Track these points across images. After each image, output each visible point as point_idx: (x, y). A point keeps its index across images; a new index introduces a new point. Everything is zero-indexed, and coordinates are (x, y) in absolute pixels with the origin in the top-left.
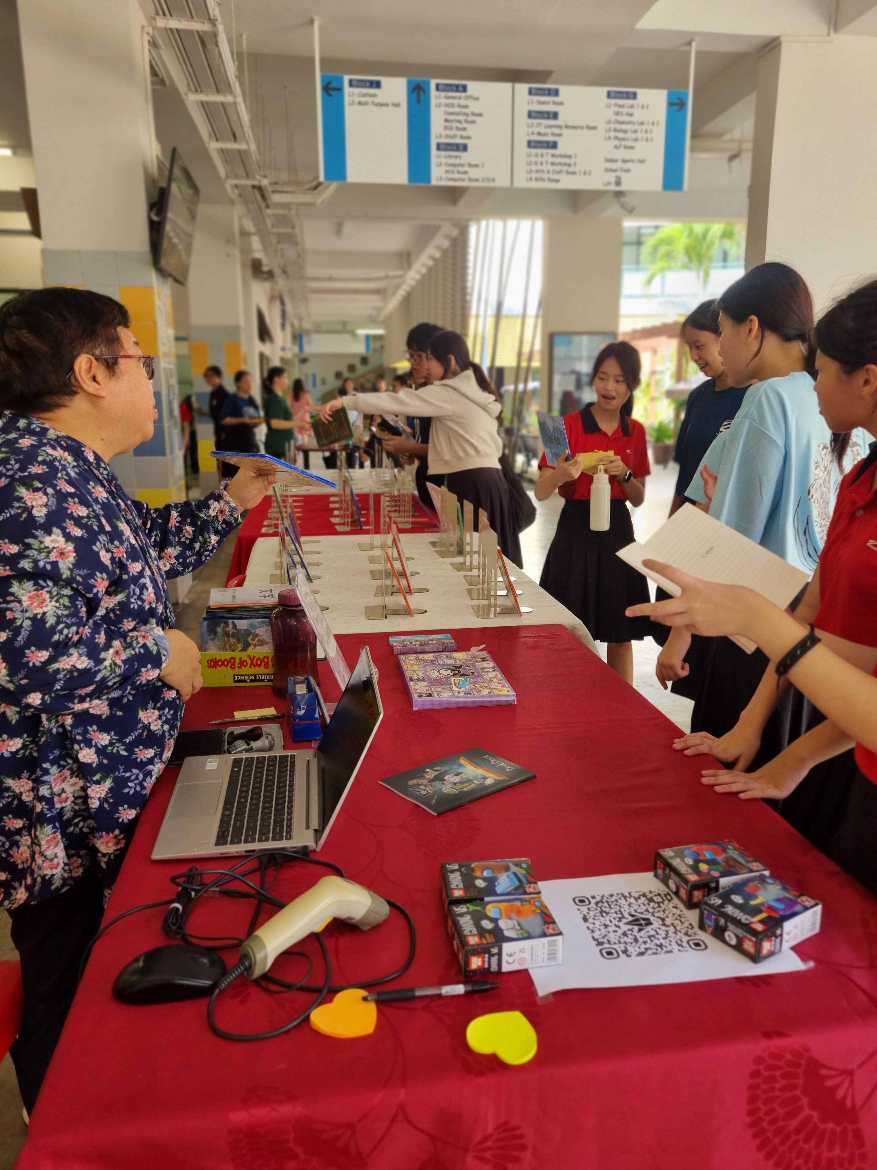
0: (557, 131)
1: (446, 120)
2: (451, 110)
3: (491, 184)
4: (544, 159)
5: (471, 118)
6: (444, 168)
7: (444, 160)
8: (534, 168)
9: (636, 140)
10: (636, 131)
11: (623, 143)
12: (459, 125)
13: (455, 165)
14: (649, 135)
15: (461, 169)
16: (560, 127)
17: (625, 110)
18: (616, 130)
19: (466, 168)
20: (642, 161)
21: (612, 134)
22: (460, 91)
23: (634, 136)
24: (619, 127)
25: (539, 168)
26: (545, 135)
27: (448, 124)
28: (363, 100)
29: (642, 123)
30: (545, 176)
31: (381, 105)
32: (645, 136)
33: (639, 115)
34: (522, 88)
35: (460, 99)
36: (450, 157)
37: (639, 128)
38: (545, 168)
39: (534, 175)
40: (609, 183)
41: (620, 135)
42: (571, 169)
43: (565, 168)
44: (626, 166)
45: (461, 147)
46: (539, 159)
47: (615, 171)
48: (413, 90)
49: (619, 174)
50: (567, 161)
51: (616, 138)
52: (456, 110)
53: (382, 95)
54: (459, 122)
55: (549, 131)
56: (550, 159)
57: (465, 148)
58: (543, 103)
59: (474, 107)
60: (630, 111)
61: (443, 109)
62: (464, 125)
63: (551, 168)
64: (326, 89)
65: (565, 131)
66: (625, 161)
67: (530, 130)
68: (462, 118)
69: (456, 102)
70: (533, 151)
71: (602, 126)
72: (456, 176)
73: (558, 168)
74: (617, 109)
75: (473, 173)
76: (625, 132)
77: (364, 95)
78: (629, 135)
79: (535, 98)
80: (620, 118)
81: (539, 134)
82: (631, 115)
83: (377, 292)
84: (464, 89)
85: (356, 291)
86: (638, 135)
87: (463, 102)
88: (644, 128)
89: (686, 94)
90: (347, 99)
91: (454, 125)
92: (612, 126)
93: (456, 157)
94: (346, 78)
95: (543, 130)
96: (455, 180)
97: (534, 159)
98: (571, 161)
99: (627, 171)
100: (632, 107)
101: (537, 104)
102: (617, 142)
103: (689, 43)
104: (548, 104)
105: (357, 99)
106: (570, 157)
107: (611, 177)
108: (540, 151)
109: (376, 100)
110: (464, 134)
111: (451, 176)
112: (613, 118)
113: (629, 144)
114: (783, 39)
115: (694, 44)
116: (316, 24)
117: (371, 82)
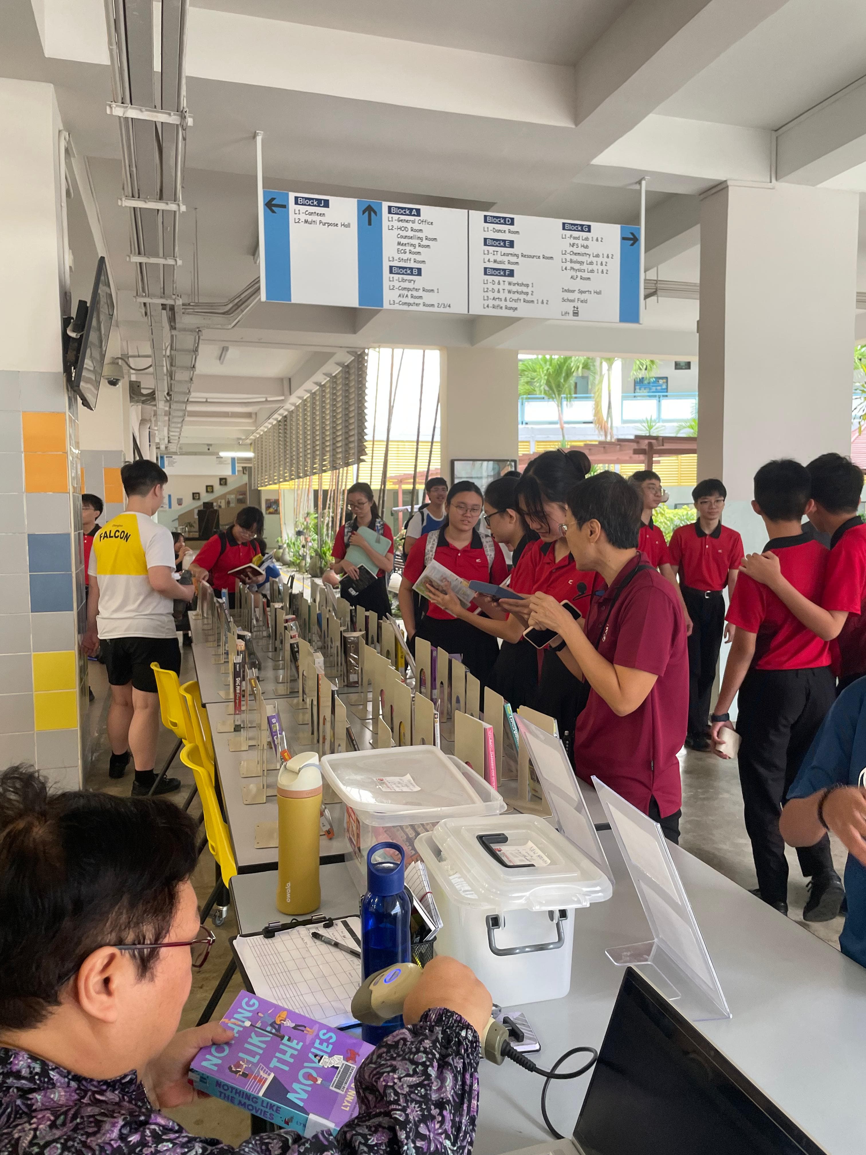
0: (514, 259)
1: (399, 244)
2: (404, 233)
3: (447, 310)
4: (501, 287)
5: (425, 242)
6: (397, 292)
7: (397, 284)
8: (491, 295)
9: (592, 271)
10: (591, 263)
11: (579, 274)
12: (412, 248)
13: (409, 290)
14: (604, 268)
15: (415, 293)
16: (517, 256)
17: (580, 242)
18: (571, 261)
19: (420, 293)
20: (599, 293)
21: (569, 265)
22: (414, 215)
23: (590, 267)
24: (575, 258)
25: (496, 295)
26: (501, 262)
27: (401, 247)
28: (310, 218)
29: (597, 256)
30: (503, 304)
31: (330, 225)
32: (600, 268)
33: (594, 248)
34: (477, 216)
35: (412, 222)
36: (404, 280)
37: (594, 260)
38: (502, 295)
39: (491, 303)
40: (567, 313)
41: (577, 266)
42: (529, 298)
43: (522, 297)
44: (583, 297)
45: (415, 272)
46: (496, 287)
47: (573, 301)
48: (364, 212)
49: (576, 304)
50: (525, 289)
51: (572, 268)
52: (410, 234)
53: (330, 214)
54: (414, 246)
55: (506, 259)
56: (507, 287)
57: (419, 272)
58: (499, 231)
59: (428, 231)
60: (585, 243)
61: (396, 232)
62: (418, 249)
63: (509, 296)
64: (269, 205)
65: (521, 260)
66: (581, 292)
67: (487, 257)
68: (416, 242)
69: (409, 225)
70: (490, 278)
71: (558, 257)
72: (412, 301)
73: (516, 296)
74: (572, 241)
75: (428, 298)
76: (581, 263)
77: (311, 214)
78: (585, 267)
79: (491, 226)
80: (575, 250)
81: (495, 261)
82: (587, 247)
83: (249, 415)
84: (418, 212)
85: (226, 415)
86: (594, 267)
87: (416, 226)
88: (599, 260)
89: (639, 229)
90: (292, 217)
91: (408, 248)
92: (569, 257)
93: (410, 281)
94: (292, 196)
95: (499, 258)
96: (409, 304)
97: (490, 286)
98: (529, 290)
99: (585, 301)
100: (587, 239)
101: (493, 231)
102: (573, 273)
103: (639, 183)
104: (504, 233)
105: (303, 217)
106: (527, 286)
107: (569, 307)
108: (496, 279)
109: (324, 220)
110: (418, 258)
111: (405, 300)
112: (569, 249)
113: (585, 275)
114: (729, 183)
115: (644, 183)
116: (259, 139)
117: (319, 201)
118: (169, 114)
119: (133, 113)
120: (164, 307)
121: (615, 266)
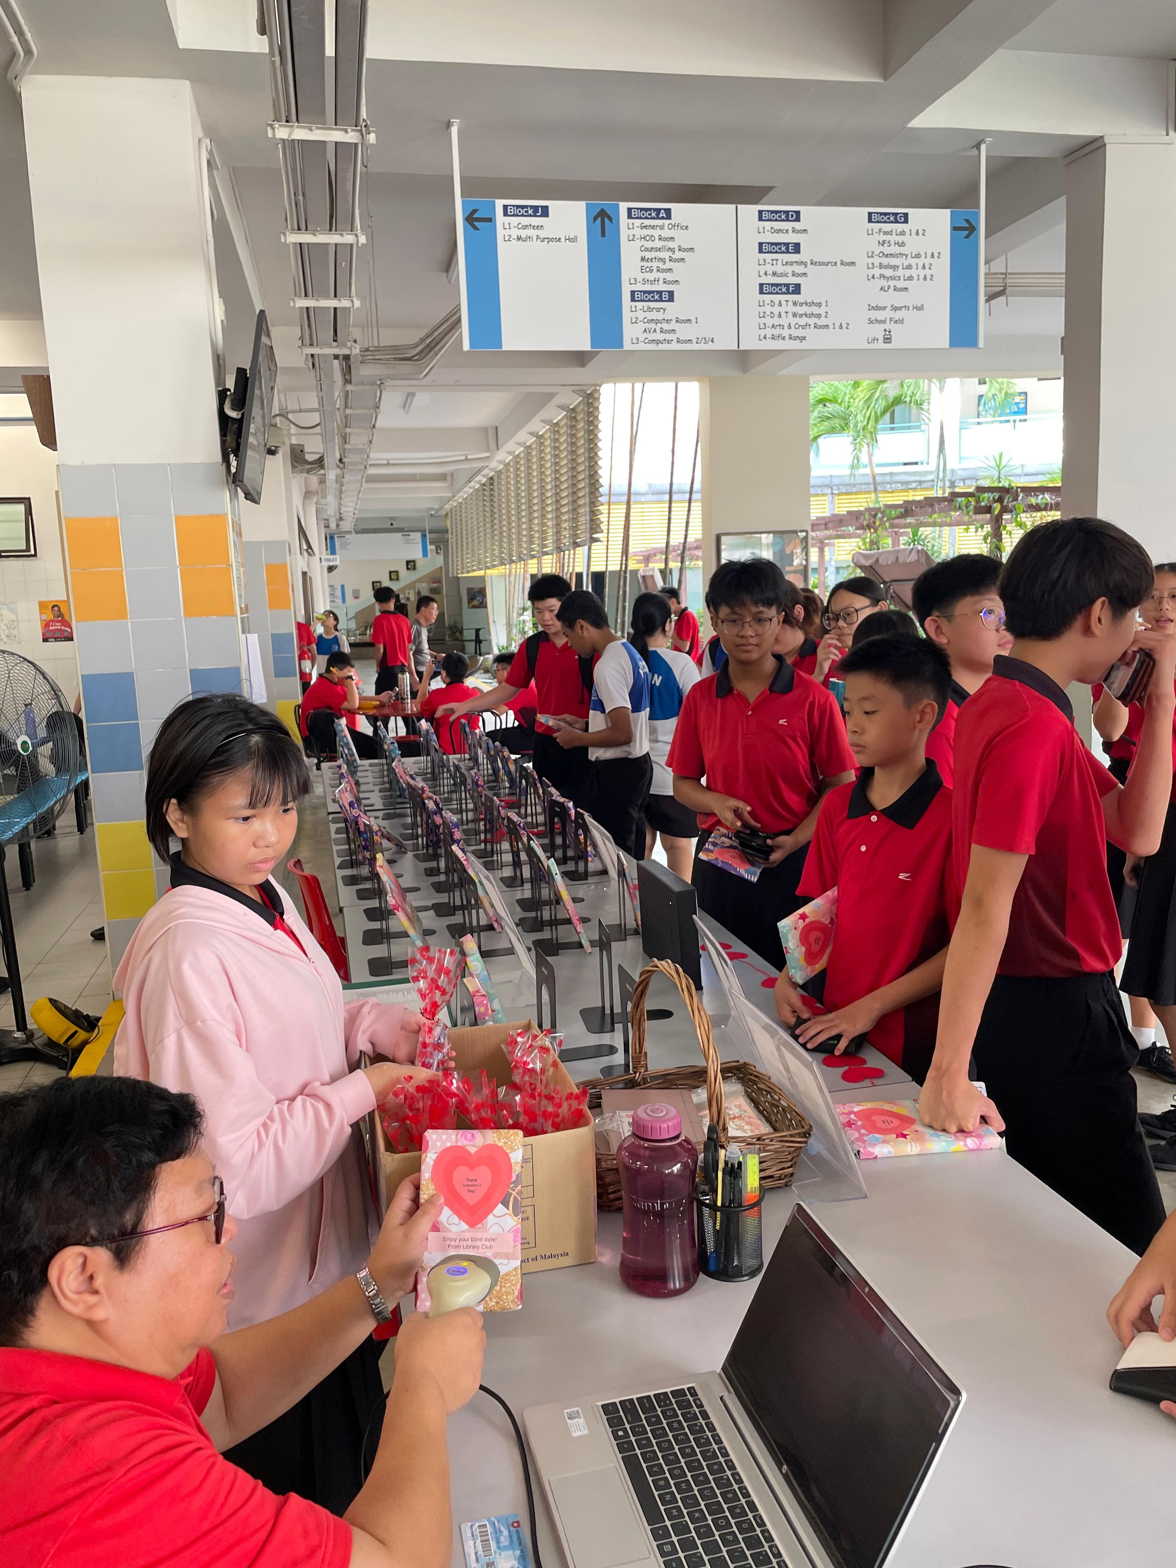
0: (800, 269)
1: (643, 259)
2: (649, 245)
3: (710, 346)
4: (783, 309)
5: (678, 255)
6: (642, 326)
7: (641, 315)
8: (769, 322)
9: (910, 278)
10: (909, 267)
11: (892, 283)
12: (660, 264)
13: (657, 322)
14: (928, 272)
15: (666, 326)
16: (805, 264)
17: (893, 238)
18: (881, 266)
19: (673, 325)
20: (920, 308)
21: (877, 272)
22: (663, 218)
23: (908, 273)
24: (885, 261)
25: (776, 321)
26: (783, 275)
27: (645, 264)
28: (523, 233)
29: (918, 256)
30: (786, 332)
31: (550, 240)
32: (922, 273)
33: (913, 244)
34: (749, 211)
35: (661, 228)
36: (650, 310)
37: (913, 262)
38: (784, 321)
39: (769, 332)
40: (875, 339)
41: (888, 273)
42: (822, 322)
43: (812, 321)
44: (897, 315)
45: (665, 296)
46: (776, 310)
47: (884, 322)
48: (595, 219)
49: (887, 326)
50: (815, 310)
51: (882, 276)
52: (658, 244)
53: (550, 226)
54: (663, 260)
55: (789, 269)
56: (791, 309)
57: (671, 297)
58: (779, 231)
59: (682, 239)
60: (900, 239)
61: (639, 243)
62: (669, 265)
63: (794, 321)
64: (471, 219)
65: (810, 269)
66: (895, 309)
67: (762, 269)
68: (665, 255)
69: (656, 233)
70: (768, 298)
71: (862, 261)
72: (660, 336)
73: (803, 321)
74: (882, 237)
75: (683, 331)
76: (895, 268)
77: (525, 227)
78: (900, 272)
79: (768, 225)
80: (887, 250)
81: (774, 274)
82: (903, 244)
83: (442, 477)
84: (668, 214)
85: (413, 478)
86: (913, 272)
87: (666, 233)
88: (921, 261)
89: (977, 215)
90: (500, 233)
91: (655, 265)
92: (877, 261)
93: (658, 310)
94: (499, 203)
95: (780, 269)
96: (658, 342)
97: (768, 309)
98: (822, 311)
99: (901, 321)
100: (902, 233)
101: (771, 233)
102: (884, 283)
103: (978, 146)
104: (786, 232)
105: (515, 233)
106: (819, 305)
107: (878, 331)
108: (776, 298)
109: (542, 234)
110: (669, 277)
111: (652, 336)
112: (878, 250)
113: (901, 284)
114: (1107, 139)
115: (983, 147)
116: (454, 130)
117: (535, 208)
118: (346, 131)
119: (300, 134)
120: (336, 357)
121: (943, 269)
